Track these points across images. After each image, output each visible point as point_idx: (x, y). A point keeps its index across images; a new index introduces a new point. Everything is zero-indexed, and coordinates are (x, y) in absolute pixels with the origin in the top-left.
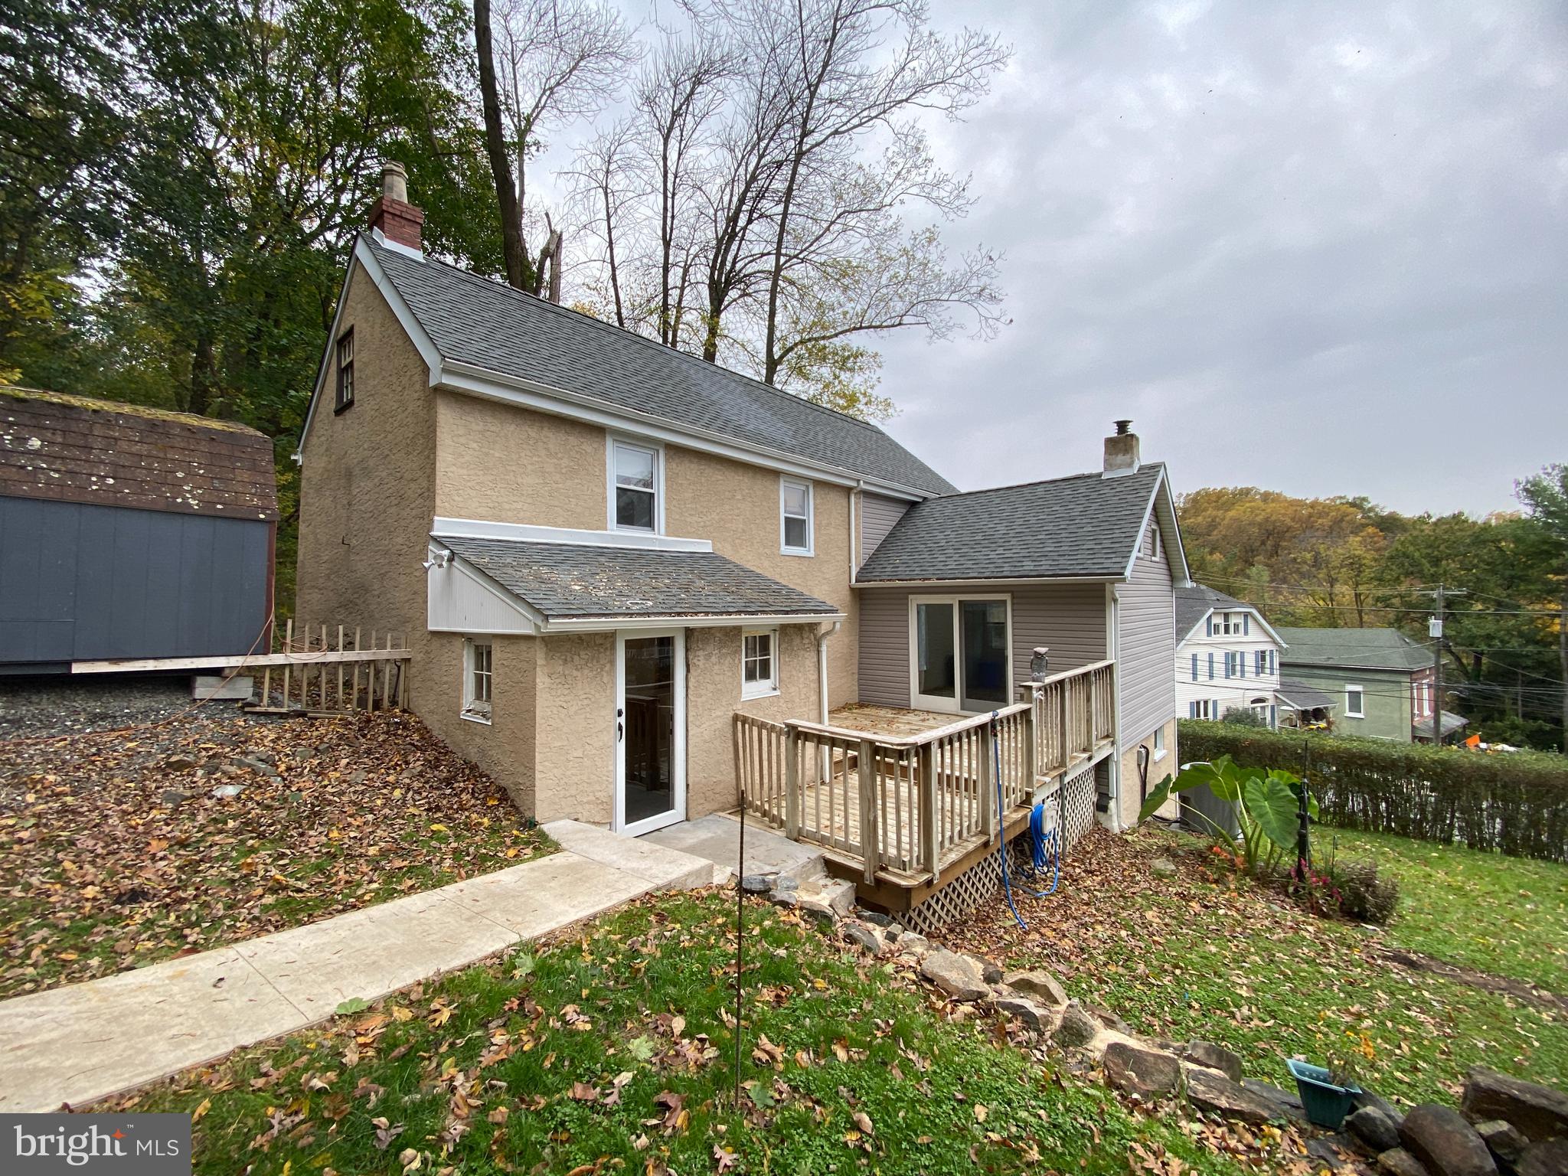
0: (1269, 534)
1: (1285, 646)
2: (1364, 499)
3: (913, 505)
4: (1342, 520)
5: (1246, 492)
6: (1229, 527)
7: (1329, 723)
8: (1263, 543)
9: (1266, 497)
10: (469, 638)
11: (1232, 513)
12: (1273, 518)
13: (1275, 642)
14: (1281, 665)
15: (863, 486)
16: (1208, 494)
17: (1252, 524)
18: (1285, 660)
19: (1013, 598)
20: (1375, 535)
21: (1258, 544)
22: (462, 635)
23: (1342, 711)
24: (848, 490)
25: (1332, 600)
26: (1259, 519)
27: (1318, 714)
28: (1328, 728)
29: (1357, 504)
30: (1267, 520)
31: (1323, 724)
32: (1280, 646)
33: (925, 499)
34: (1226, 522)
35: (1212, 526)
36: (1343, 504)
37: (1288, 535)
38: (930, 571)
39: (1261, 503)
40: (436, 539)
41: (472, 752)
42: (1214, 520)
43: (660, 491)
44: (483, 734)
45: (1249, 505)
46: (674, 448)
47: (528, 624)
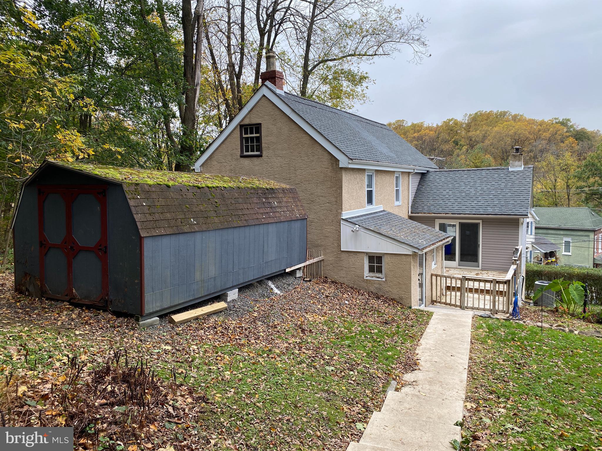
2: (568, 120)
3: (423, 174)
4: (556, 133)
6: (495, 137)
7: (556, 259)
9: (515, 118)
10: (367, 253)
11: (496, 129)
12: (519, 132)
13: (533, 218)
14: (536, 228)
15: (416, 171)
17: (507, 136)
18: (538, 226)
19: (483, 222)
20: (573, 142)
21: (510, 148)
22: (364, 252)
23: (561, 252)
24: (409, 173)
25: (555, 189)
26: (511, 133)
27: (552, 254)
28: (556, 261)
29: (564, 123)
30: (515, 133)
31: (554, 259)
32: (536, 220)
33: (428, 171)
34: (493, 134)
35: (484, 137)
36: (556, 123)
37: (527, 143)
38: (447, 210)
39: (512, 122)
40: (346, 220)
41: (372, 289)
42: (486, 133)
43: (374, 189)
44: (380, 283)
45: (505, 123)
46: (377, 171)
47: (408, 251)
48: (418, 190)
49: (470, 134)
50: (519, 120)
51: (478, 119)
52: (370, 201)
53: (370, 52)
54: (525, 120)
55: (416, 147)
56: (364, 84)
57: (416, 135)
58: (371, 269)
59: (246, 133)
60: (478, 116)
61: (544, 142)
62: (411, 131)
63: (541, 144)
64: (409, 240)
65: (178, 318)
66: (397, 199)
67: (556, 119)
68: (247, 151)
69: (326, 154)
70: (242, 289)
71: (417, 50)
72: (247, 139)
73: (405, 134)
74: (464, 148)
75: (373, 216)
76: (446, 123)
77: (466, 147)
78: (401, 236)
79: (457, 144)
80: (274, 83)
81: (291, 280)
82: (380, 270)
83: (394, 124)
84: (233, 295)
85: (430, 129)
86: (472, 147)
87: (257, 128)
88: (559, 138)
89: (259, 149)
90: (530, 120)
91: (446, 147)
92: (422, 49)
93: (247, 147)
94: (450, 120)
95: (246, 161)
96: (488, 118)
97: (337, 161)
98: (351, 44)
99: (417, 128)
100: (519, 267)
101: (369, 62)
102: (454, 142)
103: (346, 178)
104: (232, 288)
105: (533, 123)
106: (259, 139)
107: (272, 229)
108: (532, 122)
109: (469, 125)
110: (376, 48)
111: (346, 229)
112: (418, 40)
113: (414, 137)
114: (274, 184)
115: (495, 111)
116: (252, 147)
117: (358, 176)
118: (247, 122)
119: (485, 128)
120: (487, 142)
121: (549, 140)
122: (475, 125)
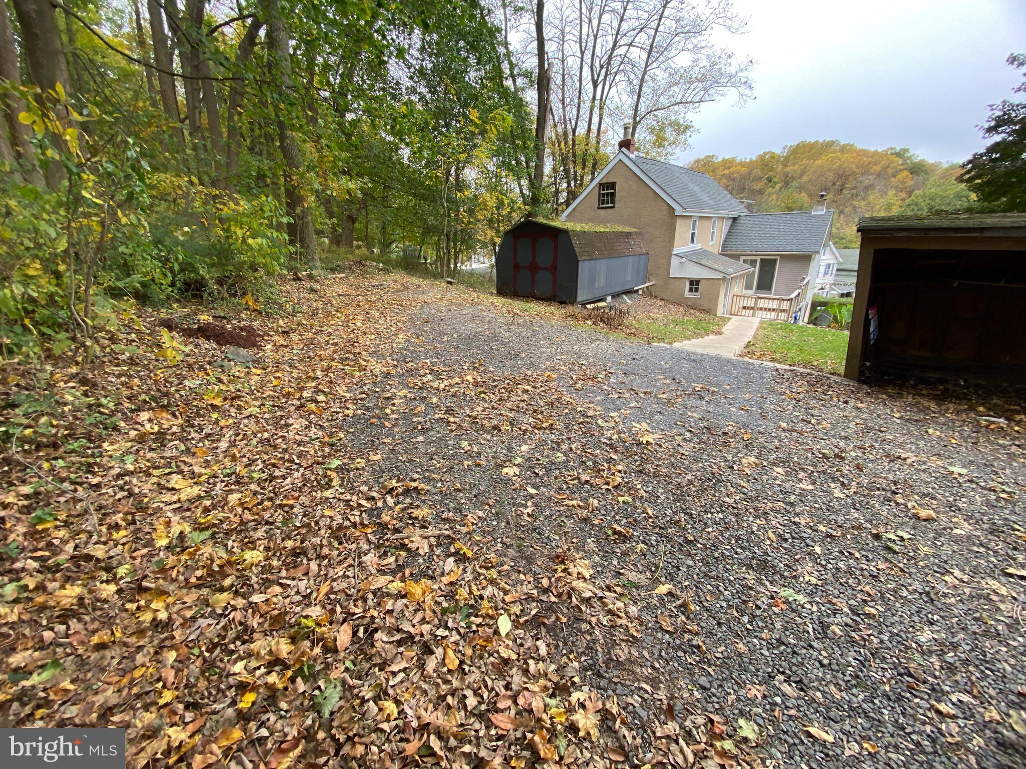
0: (840, 176)
1: (841, 260)
2: (907, 150)
3: (734, 219)
4: (888, 167)
5: (830, 144)
6: (815, 173)
8: (834, 184)
9: (844, 149)
10: (689, 279)
11: (818, 162)
12: (845, 165)
13: (836, 258)
14: (837, 270)
15: (728, 216)
16: (804, 146)
17: (829, 170)
18: (840, 266)
19: (781, 258)
20: (907, 177)
22: (686, 278)
24: (723, 218)
26: (835, 166)
29: (899, 155)
30: (840, 167)
32: (838, 261)
33: (739, 215)
34: (813, 170)
35: (803, 172)
36: (892, 154)
37: (851, 178)
38: (752, 249)
39: (839, 154)
40: (676, 255)
41: (689, 303)
42: (805, 168)
43: (696, 232)
44: (696, 299)
45: (831, 155)
46: (700, 217)
47: (720, 276)
48: (729, 232)
49: (787, 169)
50: (848, 151)
51: (800, 151)
52: (692, 241)
53: (697, 99)
54: (855, 151)
55: (726, 187)
56: (688, 134)
57: (726, 172)
58: (691, 290)
59: (603, 190)
60: (800, 148)
61: (871, 177)
62: (721, 168)
63: (867, 180)
64: (721, 268)
65: (589, 306)
66: (712, 240)
67: (892, 149)
68: (603, 204)
69: (665, 205)
70: (613, 297)
71: (742, 92)
72: (603, 194)
73: (714, 171)
74: (778, 186)
75: (694, 253)
76: (761, 158)
77: (780, 185)
78: (716, 267)
79: (770, 181)
80: (629, 149)
81: (636, 295)
82: (697, 290)
83: (703, 160)
84: (609, 299)
85: (742, 164)
86: (787, 184)
87: (613, 185)
88: (890, 171)
89: (613, 202)
90: (860, 150)
91: (758, 186)
92: (748, 92)
93: (603, 201)
94: (766, 154)
95: (602, 212)
96: (811, 149)
97: (674, 210)
98: (678, 92)
99: (728, 164)
100: (805, 292)
101: (695, 110)
102: (767, 179)
103: (679, 222)
104: (608, 295)
105: (863, 155)
106: (613, 195)
107: (631, 259)
108: (864, 153)
109: (787, 159)
110: (702, 93)
111: (675, 261)
112: (745, 83)
113: (723, 175)
114: (627, 229)
115: (821, 141)
116: (607, 201)
117: (687, 221)
118: (604, 181)
119: (805, 161)
120: (805, 178)
121: (879, 175)
122: (795, 158)
